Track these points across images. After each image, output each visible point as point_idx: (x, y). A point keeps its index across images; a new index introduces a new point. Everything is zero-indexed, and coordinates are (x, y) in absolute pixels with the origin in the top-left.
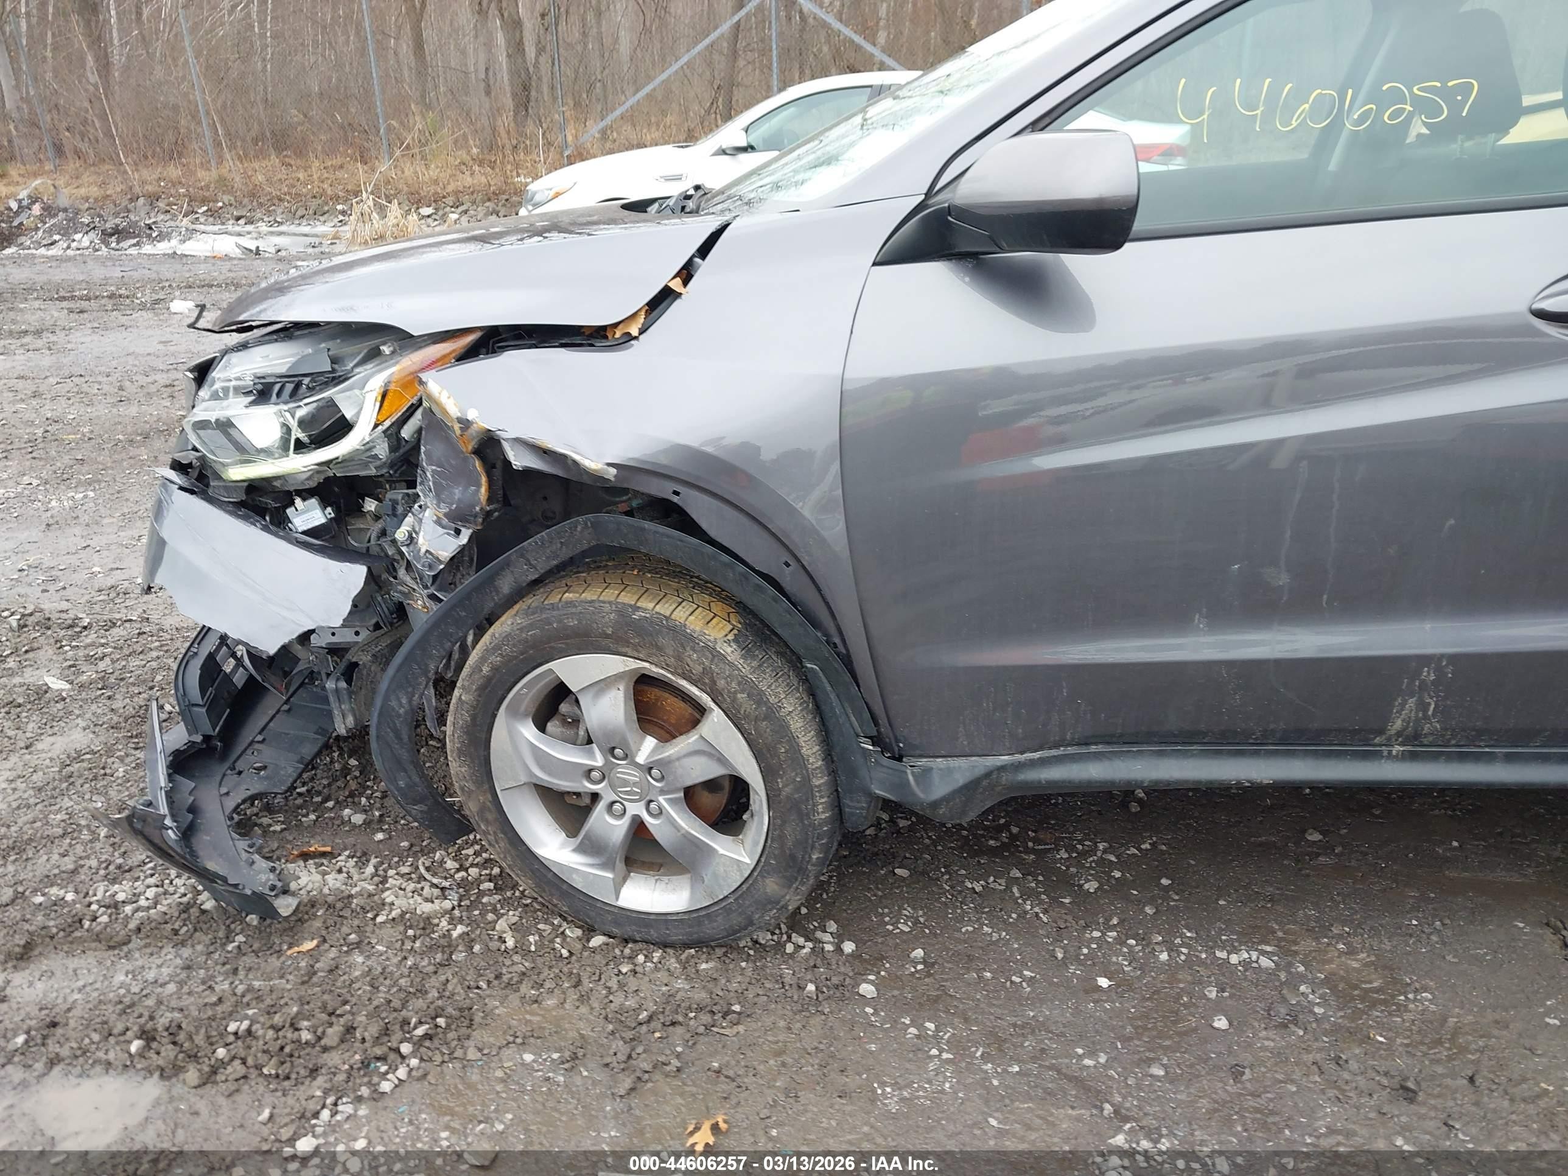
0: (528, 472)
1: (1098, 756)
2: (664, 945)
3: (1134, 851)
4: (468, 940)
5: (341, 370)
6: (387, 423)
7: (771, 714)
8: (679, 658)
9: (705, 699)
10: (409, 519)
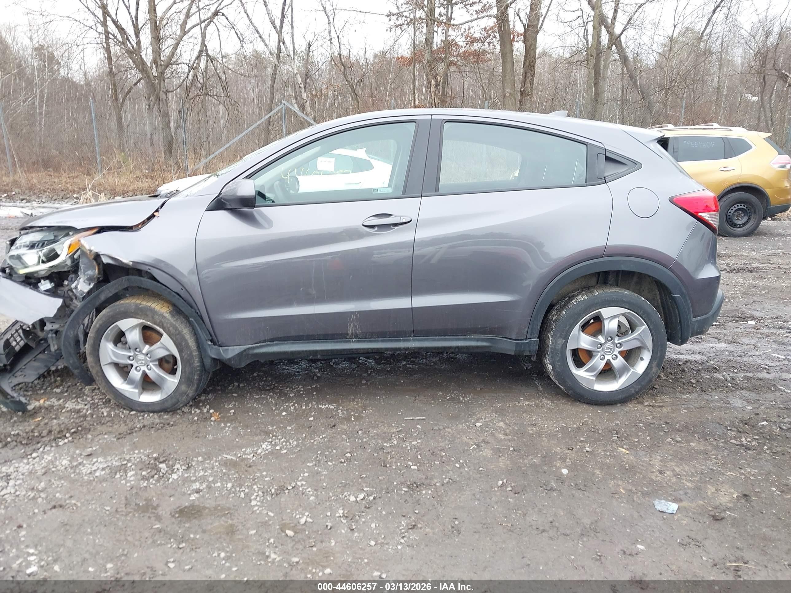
0: (108, 264)
1: (276, 345)
2: (154, 412)
3: (310, 387)
4: (92, 415)
5: (56, 239)
6: (70, 254)
7: (180, 333)
8: (153, 318)
9: (161, 330)
10: (76, 282)
